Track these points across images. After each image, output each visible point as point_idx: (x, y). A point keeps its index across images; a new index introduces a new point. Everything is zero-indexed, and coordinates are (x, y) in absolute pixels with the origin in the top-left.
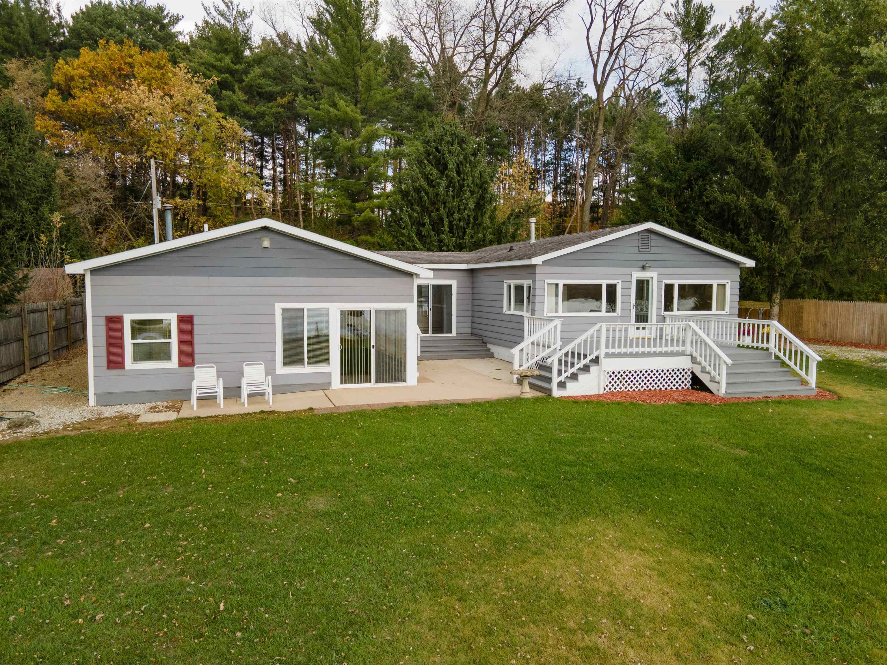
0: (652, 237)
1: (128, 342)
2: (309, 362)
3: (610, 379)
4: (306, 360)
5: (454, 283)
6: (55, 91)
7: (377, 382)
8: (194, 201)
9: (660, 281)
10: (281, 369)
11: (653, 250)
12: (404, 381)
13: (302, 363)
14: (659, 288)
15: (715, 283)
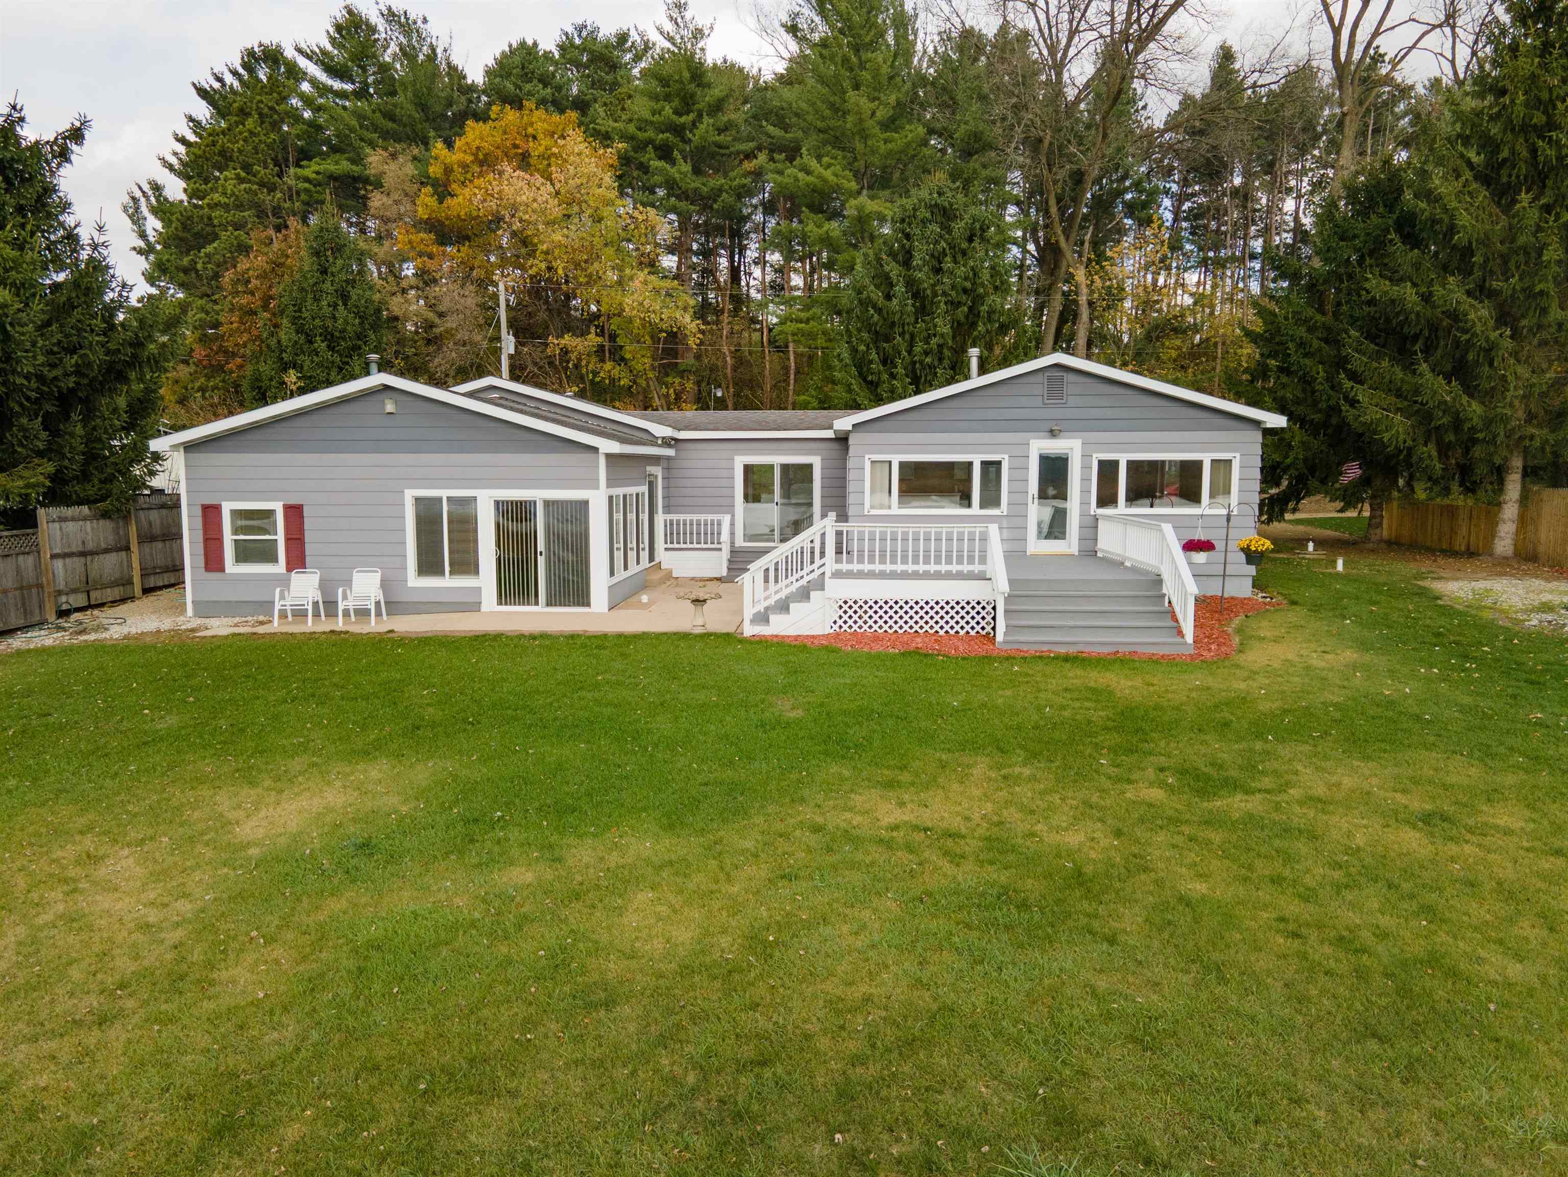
0: (1071, 377)
1: (228, 538)
2: (451, 573)
3: (841, 612)
4: (447, 568)
5: (816, 461)
6: (429, 189)
7: (549, 604)
8: (593, 339)
9: (1086, 456)
10: (414, 581)
11: (1072, 401)
12: (588, 605)
13: (442, 573)
14: (1086, 467)
15: (1206, 459)
